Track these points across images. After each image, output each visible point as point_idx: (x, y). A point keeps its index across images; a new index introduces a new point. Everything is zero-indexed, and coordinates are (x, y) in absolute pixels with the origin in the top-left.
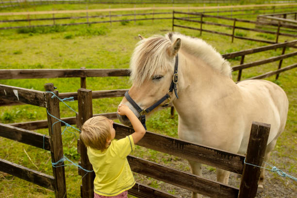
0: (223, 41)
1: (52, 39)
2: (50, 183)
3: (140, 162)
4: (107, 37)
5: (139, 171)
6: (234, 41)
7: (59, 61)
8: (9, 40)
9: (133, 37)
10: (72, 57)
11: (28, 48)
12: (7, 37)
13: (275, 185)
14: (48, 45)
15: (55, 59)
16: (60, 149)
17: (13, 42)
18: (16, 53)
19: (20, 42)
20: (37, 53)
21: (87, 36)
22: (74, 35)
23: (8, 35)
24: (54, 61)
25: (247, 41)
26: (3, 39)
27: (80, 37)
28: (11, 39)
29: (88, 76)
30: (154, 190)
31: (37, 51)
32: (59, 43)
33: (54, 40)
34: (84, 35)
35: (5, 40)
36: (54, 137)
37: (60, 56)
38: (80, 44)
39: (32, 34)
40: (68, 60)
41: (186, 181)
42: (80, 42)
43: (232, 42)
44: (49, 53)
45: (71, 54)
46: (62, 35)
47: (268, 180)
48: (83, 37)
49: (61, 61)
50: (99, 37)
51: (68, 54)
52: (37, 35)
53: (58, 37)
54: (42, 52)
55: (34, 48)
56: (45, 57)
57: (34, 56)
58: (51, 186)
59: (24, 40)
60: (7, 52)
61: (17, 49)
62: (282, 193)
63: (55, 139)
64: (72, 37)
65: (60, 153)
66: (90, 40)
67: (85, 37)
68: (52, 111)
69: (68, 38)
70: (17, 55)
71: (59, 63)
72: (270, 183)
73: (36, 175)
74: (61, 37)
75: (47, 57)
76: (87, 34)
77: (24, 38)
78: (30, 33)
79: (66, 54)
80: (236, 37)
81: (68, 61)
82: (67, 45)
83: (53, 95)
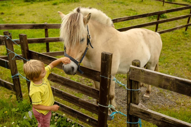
0: (157, 5)
1: (45, 5)
2: (12, 87)
3: (53, 76)
4: (80, 3)
5: (54, 81)
6: (165, 5)
7: (45, 20)
8: (18, 6)
9: (97, 3)
10: (54, 17)
11: (28, 11)
12: (17, 5)
13: (159, 96)
14: (41, 9)
15: (44, 18)
16: (15, 69)
17: (20, 8)
18: (20, 15)
19: (25, 8)
20: (33, 15)
21: (67, 3)
22: (59, 2)
23: (18, 3)
24: (43, 19)
25: (174, 5)
26: (15, 6)
27: (62, 4)
28: (20, 6)
29: (49, 28)
30: (62, 92)
31: (34, 13)
32: (48, 8)
33: (45, 6)
34: (65, 3)
35: (16, 7)
36: (11, 62)
37: (47, 16)
38: (61, 8)
39: (33, 2)
40: (51, 18)
41: (76, 86)
42: (62, 7)
43: (163, 5)
44: (41, 14)
45: (54, 15)
46: (51, 3)
47: (155, 93)
48: (64, 4)
49: (47, 20)
50: (75, 3)
51: (52, 15)
52: (36, 3)
53: (49, 4)
54: (36, 14)
55: (32, 11)
56: (38, 17)
57: (31, 16)
58: (13, 89)
59: (27, 6)
60: (15, 14)
61: (22, 12)
62: (161, 101)
63: (12, 62)
64: (57, 4)
65: (15, 71)
66: (68, 6)
67: (66, 4)
68: (8, 46)
69: (55, 4)
70: (21, 16)
71: (46, 20)
72: (156, 95)
73: (5, 83)
74: (50, 4)
75: (39, 17)
76: (67, 2)
77: (28, 5)
78: (31, 2)
79: (51, 15)
80: (166, 2)
81: (51, 20)
82: (53, 9)
83: (7, 37)
